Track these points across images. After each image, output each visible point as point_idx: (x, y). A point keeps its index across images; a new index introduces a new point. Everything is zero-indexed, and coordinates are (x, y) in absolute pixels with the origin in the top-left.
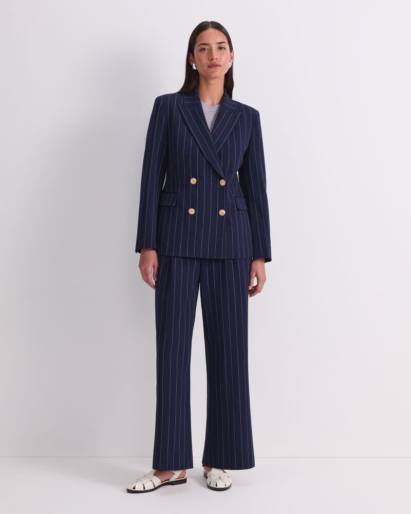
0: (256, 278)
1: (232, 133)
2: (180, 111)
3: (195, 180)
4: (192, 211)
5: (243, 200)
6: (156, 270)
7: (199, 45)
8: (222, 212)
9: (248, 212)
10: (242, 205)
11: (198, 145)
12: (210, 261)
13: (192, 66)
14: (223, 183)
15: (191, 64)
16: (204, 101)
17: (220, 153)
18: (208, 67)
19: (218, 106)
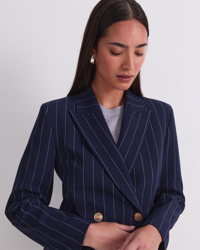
2: (74, 121)
3: (101, 215)
18: (118, 76)
19: (120, 107)
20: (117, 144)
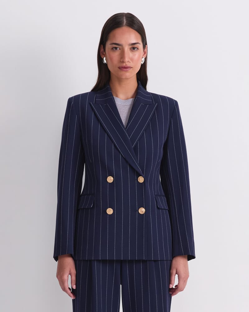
0: (177, 276)
1: (148, 125)
2: (93, 110)
3: (112, 178)
4: (110, 211)
5: (164, 199)
6: (74, 278)
7: (111, 44)
8: (142, 211)
9: (168, 211)
10: (163, 204)
11: (112, 141)
12: (131, 262)
13: (103, 59)
14: (141, 180)
15: (102, 58)
16: (117, 96)
17: (135, 148)
18: (119, 68)
19: (132, 99)
20: (125, 128)
